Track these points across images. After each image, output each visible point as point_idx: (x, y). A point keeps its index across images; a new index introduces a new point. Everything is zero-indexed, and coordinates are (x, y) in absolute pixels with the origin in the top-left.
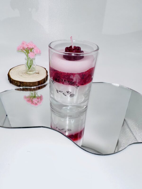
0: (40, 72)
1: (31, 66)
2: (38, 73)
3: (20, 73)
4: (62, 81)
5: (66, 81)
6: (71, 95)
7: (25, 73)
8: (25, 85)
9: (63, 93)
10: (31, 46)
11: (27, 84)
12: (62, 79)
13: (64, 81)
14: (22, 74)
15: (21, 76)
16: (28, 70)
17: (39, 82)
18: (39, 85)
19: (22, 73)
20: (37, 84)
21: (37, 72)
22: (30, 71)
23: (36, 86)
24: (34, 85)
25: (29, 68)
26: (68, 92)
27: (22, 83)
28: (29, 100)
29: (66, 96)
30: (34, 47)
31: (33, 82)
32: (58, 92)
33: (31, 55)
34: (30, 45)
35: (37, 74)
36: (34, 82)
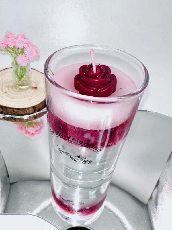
0: (38, 87)
1: (22, 77)
2: (36, 88)
3: (4, 86)
4: (68, 139)
5: (76, 141)
6: (85, 161)
7: (13, 87)
8: (10, 113)
9: (71, 157)
10: (20, 45)
11: (14, 111)
12: (69, 137)
13: (72, 140)
14: (7, 90)
15: (6, 92)
16: (19, 82)
17: (34, 107)
18: (34, 113)
19: (8, 87)
20: (31, 111)
21: (34, 86)
22: (21, 85)
23: (29, 114)
24: (25, 113)
25: (20, 79)
26: (79, 157)
27: (5, 108)
28: (21, 128)
29: (76, 161)
30: (25, 46)
31: (23, 109)
32: (62, 152)
33: (21, 60)
34: (19, 42)
35: (34, 90)
36: (26, 109)
